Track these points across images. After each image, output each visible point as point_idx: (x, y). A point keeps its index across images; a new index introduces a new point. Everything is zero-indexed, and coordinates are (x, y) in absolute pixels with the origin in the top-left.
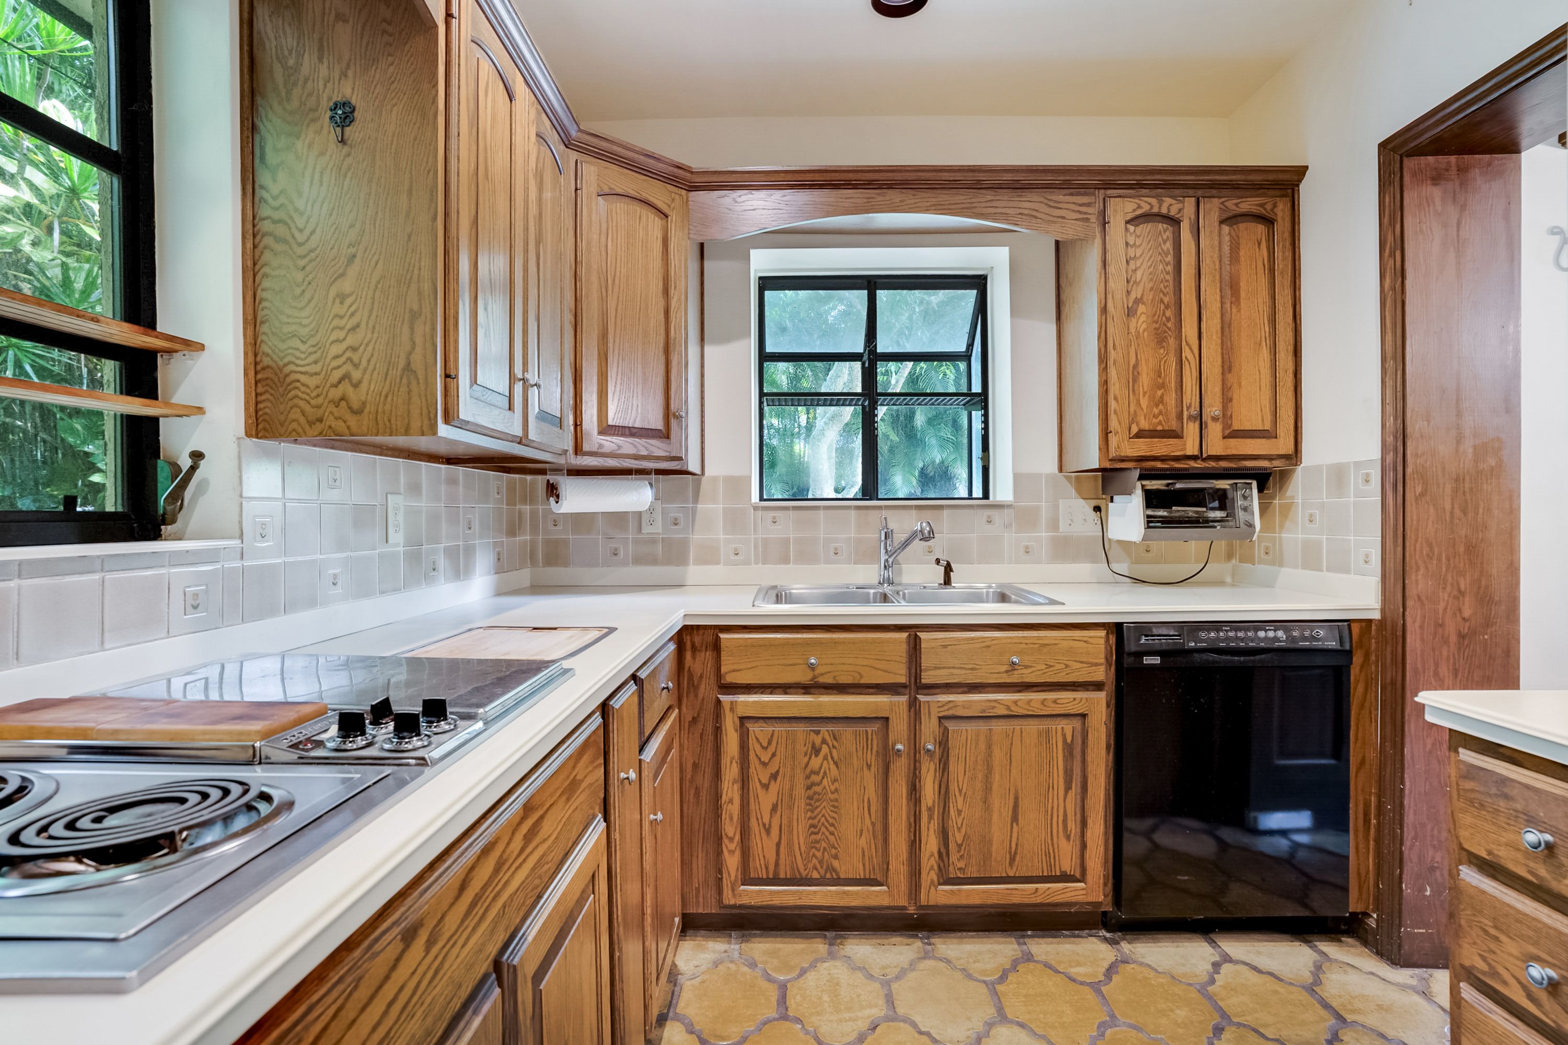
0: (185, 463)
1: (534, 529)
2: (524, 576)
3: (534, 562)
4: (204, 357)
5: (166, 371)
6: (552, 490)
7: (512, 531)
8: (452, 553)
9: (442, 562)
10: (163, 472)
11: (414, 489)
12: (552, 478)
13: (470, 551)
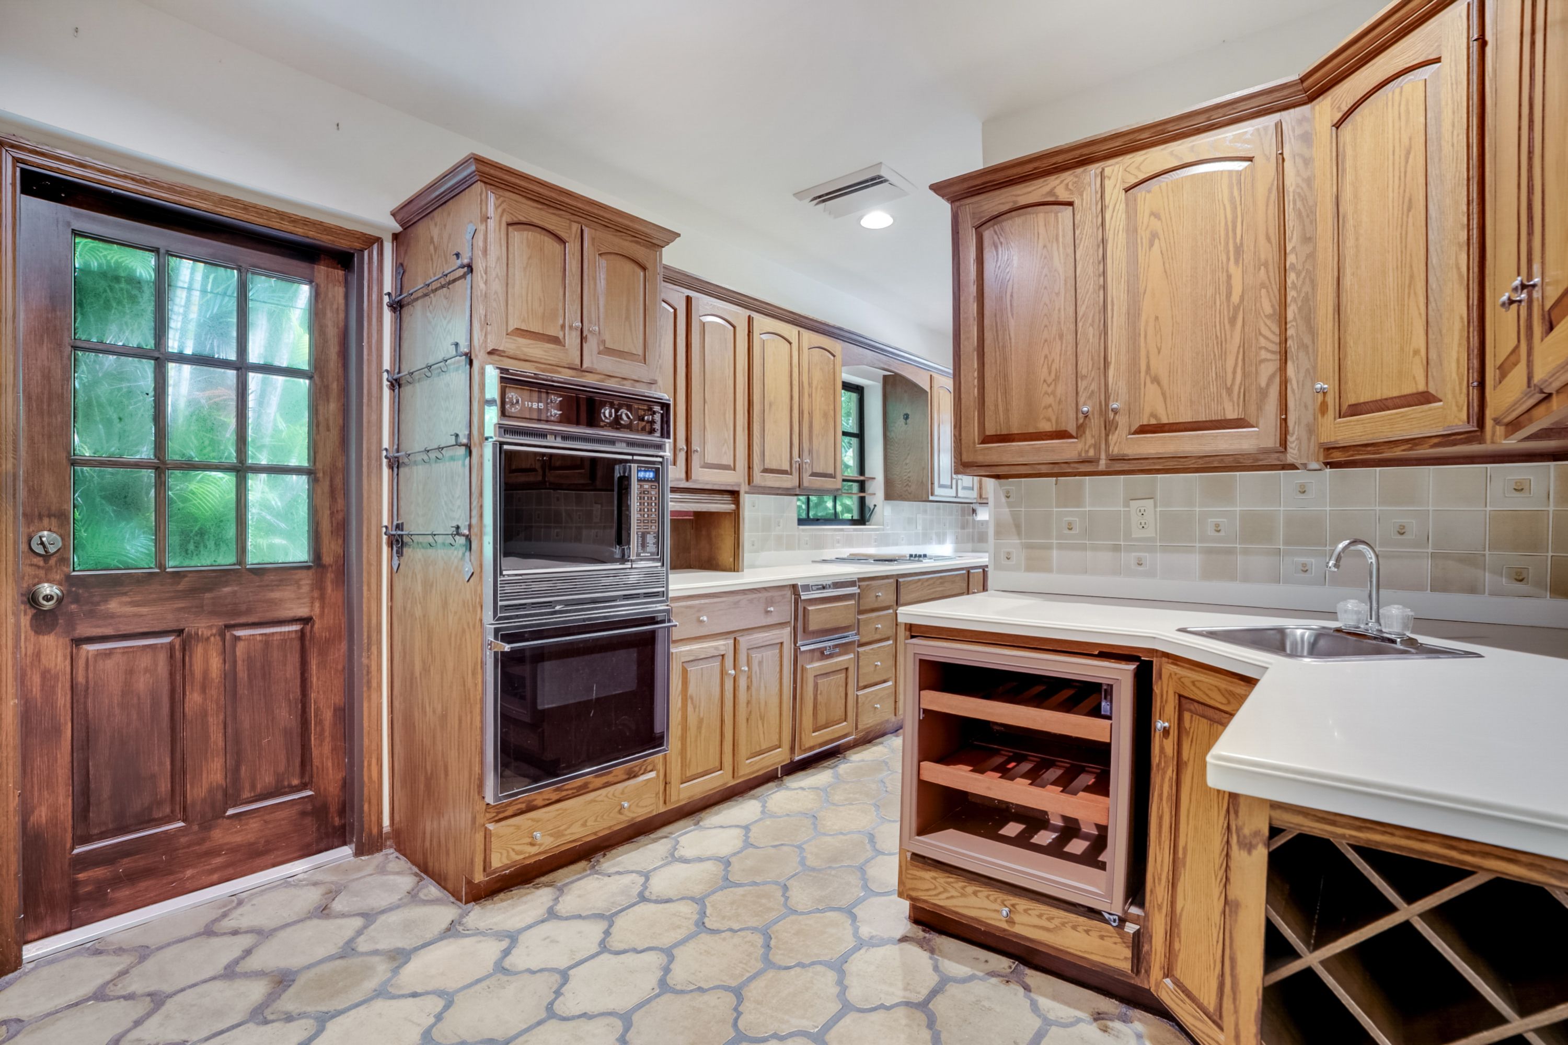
0: (872, 507)
1: (974, 527)
2: (970, 546)
3: (973, 541)
4: (875, 481)
5: (867, 485)
6: (974, 511)
7: (963, 527)
8: (938, 535)
9: (934, 537)
10: (867, 510)
11: (925, 511)
12: (974, 506)
13: (945, 534)
